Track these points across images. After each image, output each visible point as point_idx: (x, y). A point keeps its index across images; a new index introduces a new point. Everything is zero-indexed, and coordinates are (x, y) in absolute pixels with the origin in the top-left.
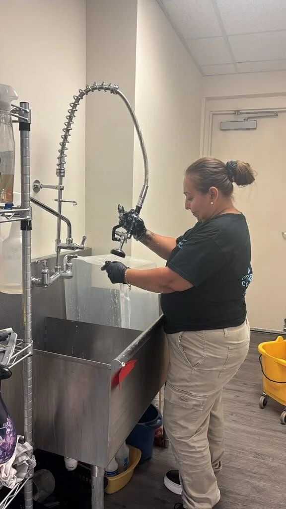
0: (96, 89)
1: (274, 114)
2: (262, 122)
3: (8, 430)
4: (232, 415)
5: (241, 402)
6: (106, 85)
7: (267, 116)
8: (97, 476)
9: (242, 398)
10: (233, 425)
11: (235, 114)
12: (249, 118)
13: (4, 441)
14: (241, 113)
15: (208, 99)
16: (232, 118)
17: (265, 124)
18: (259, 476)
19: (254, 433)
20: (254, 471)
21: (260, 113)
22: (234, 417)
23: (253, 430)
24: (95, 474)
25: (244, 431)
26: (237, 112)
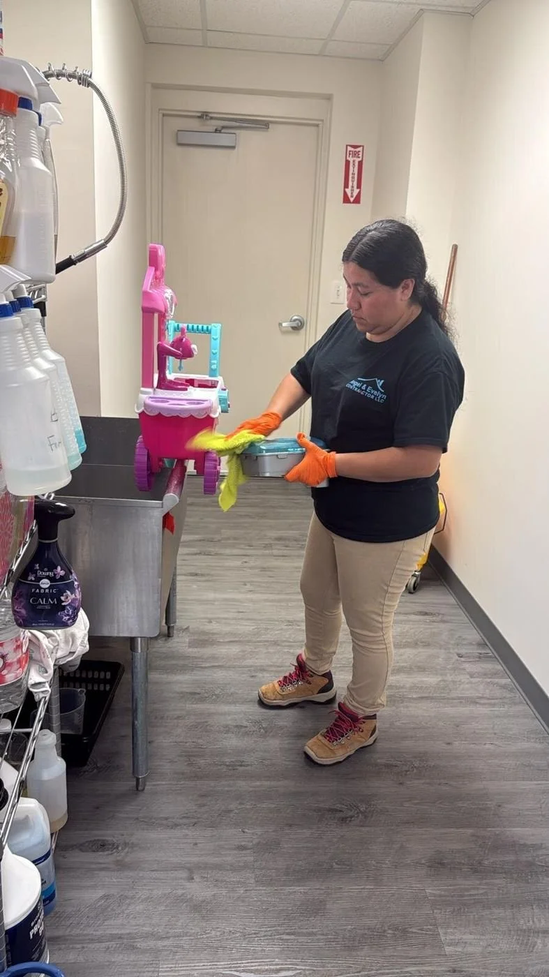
0: (63, 75)
1: (261, 124)
2: (243, 135)
3: (76, 583)
4: (245, 585)
5: (251, 568)
6: (70, 69)
7: (250, 127)
8: (140, 651)
9: (252, 564)
10: (250, 596)
11: (199, 117)
12: (223, 127)
13: (73, 596)
14: (212, 118)
15: (156, 86)
16: (195, 124)
17: (249, 140)
18: (298, 644)
19: (280, 601)
20: (291, 640)
21: (241, 120)
22: (248, 587)
23: (277, 597)
24: (138, 649)
25: (266, 600)
26: (204, 116)
